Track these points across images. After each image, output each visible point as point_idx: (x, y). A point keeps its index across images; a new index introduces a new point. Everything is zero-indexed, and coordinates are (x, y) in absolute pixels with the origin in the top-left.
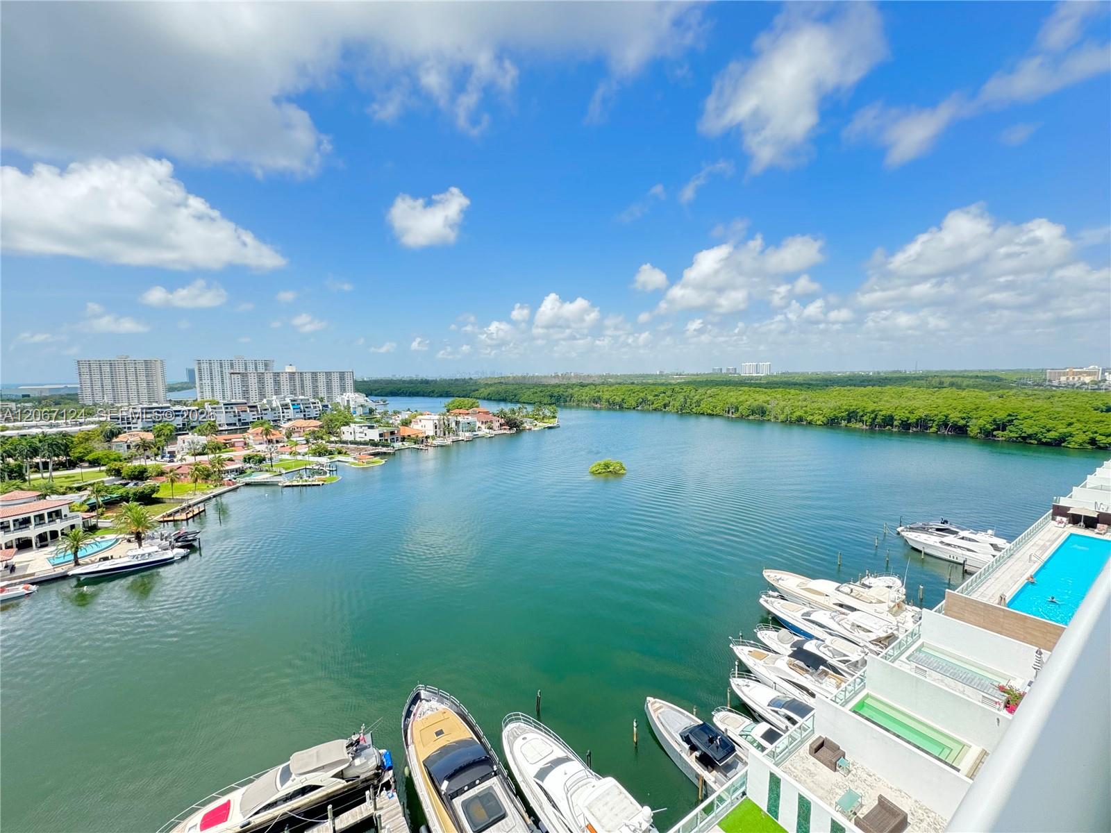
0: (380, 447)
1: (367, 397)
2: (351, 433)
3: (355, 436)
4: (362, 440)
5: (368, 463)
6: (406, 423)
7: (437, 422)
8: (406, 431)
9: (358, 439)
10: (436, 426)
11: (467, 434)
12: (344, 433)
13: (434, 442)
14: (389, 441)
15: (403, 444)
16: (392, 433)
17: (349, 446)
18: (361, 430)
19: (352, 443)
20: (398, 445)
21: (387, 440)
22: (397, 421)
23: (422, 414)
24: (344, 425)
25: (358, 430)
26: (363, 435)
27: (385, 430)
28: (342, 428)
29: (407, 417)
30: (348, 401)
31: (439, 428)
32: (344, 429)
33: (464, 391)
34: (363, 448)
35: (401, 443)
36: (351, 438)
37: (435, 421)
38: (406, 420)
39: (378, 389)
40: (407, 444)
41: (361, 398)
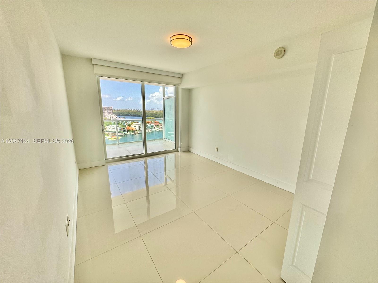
0: (120, 133)
1: (117, 116)
2: (110, 128)
3: (111, 129)
4: (114, 131)
5: (115, 138)
6: (130, 126)
7: (140, 125)
8: (129, 128)
9: (112, 131)
10: (139, 127)
11: (150, 130)
12: (107, 128)
13: (139, 132)
14: (123, 131)
15: (128, 132)
16: (124, 129)
17: (109, 133)
18: (113, 127)
19: (110, 132)
20: (126, 133)
21: (122, 131)
22: (126, 125)
23: (135, 122)
24: (108, 126)
25: (112, 127)
26: (114, 129)
27: (121, 127)
28: (107, 126)
29: (130, 123)
30: (110, 117)
31: (141, 127)
32: (107, 127)
33: (152, 115)
34: (114, 134)
35: (127, 132)
36: (110, 130)
37: (139, 125)
38: (130, 124)
39: (122, 114)
40: (129, 132)
41: (115, 116)
